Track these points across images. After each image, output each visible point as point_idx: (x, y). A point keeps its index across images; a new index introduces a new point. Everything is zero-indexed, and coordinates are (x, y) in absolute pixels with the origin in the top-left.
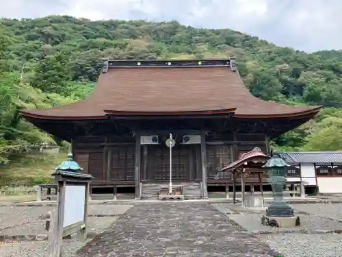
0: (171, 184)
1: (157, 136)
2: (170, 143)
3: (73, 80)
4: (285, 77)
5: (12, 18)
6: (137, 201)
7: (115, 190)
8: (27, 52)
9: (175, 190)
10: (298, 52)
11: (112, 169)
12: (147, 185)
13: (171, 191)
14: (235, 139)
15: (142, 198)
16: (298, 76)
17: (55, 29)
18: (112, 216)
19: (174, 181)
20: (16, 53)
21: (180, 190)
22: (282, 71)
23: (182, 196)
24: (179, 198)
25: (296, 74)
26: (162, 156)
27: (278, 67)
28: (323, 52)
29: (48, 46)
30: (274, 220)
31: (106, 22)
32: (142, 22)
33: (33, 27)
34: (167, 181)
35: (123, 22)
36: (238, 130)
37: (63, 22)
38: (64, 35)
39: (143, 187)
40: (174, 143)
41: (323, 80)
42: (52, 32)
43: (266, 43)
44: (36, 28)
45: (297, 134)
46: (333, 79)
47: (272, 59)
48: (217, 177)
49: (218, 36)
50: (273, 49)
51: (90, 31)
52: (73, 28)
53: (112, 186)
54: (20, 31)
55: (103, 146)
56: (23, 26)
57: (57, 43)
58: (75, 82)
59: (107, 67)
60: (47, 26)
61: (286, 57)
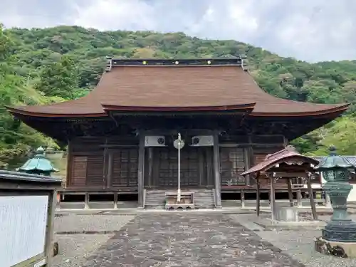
0: (179, 190)
1: (163, 137)
2: (179, 144)
3: (80, 87)
4: (288, 86)
5: (23, 28)
6: (139, 210)
7: (116, 197)
8: (36, 60)
9: (184, 198)
10: (300, 62)
11: (113, 173)
12: (151, 192)
13: (179, 200)
14: (250, 141)
15: (146, 207)
16: (301, 85)
17: (65, 38)
18: (105, 233)
19: (183, 188)
20: (25, 61)
21: (190, 198)
22: (285, 80)
23: (192, 205)
24: (188, 208)
25: (299, 83)
26: (169, 159)
27: (281, 76)
28: (324, 62)
29: (57, 54)
30: (338, 247)
31: (114, 32)
32: (149, 33)
33: (42, 36)
34: (175, 187)
35: (131, 33)
36: (253, 131)
37: (72, 32)
38: (73, 44)
39: (147, 194)
40: (183, 144)
41: (327, 88)
42: (61, 41)
43: (269, 54)
44: (46, 38)
45: (306, 140)
46: (335, 88)
47: (275, 69)
48: (230, 183)
49: (223, 47)
50: (276, 59)
51: (99, 41)
52: (82, 38)
53: (111, 193)
54: (30, 40)
55: (103, 149)
56: (33, 35)
57: (65, 51)
58: (82, 89)
59: (111, 65)
60: (56, 35)
61: (289, 67)
